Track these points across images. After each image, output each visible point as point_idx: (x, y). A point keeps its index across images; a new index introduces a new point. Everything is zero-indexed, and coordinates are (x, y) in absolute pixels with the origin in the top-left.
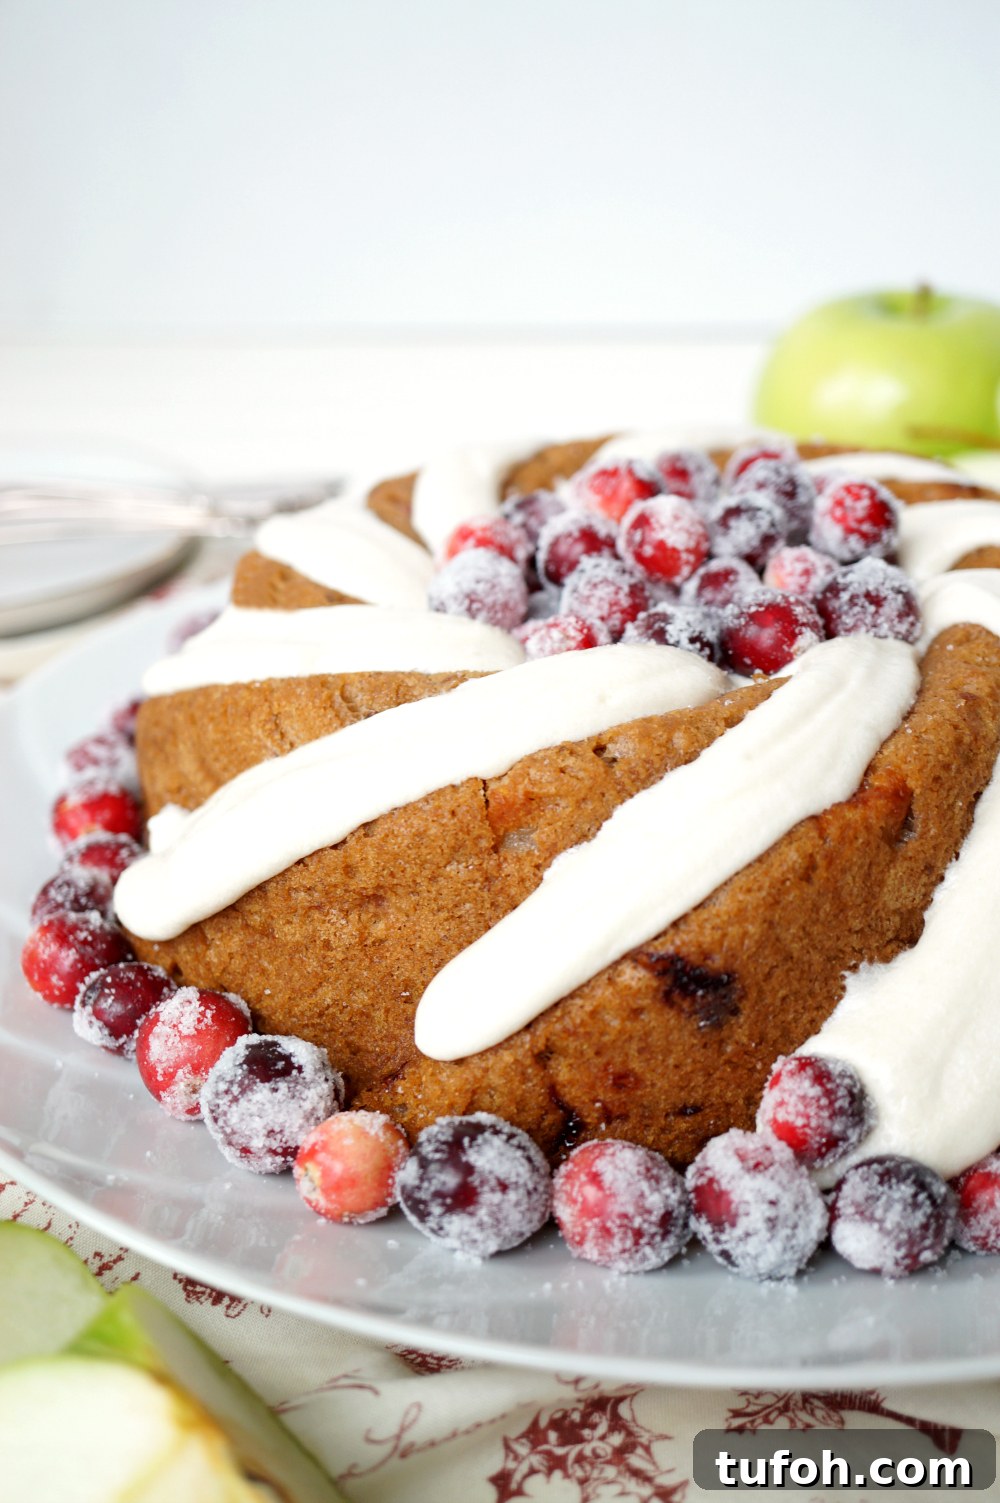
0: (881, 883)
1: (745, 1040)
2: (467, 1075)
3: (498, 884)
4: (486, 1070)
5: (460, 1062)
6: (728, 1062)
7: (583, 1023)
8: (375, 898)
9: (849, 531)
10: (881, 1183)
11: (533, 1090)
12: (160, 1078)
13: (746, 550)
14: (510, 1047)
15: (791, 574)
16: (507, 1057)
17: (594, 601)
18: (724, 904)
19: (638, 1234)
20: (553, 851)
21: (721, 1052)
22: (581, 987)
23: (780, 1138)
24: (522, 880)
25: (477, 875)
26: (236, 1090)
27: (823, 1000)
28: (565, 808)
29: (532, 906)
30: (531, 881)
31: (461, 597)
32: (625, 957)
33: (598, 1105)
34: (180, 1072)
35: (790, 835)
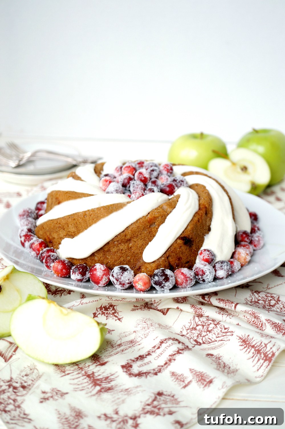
0: (206, 221)
1: (194, 249)
2: (156, 263)
3: (151, 233)
4: (159, 262)
5: (153, 262)
6: (193, 253)
7: (174, 250)
8: (129, 240)
9: (168, 172)
10: (222, 264)
11: (167, 263)
12: (100, 279)
13: (156, 177)
14: (163, 257)
15: (165, 179)
16: (163, 258)
17: (139, 188)
18: (189, 228)
19: (191, 279)
20: (159, 226)
21: (192, 251)
22: (171, 245)
23: (205, 261)
24: (155, 231)
25: (148, 232)
26: (121, 274)
27: (202, 241)
28: (160, 218)
29: (158, 235)
30: (156, 231)
31: (115, 191)
32: (177, 239)
33: (176, 264)
34: (104, 277)
35: (194, 216)
